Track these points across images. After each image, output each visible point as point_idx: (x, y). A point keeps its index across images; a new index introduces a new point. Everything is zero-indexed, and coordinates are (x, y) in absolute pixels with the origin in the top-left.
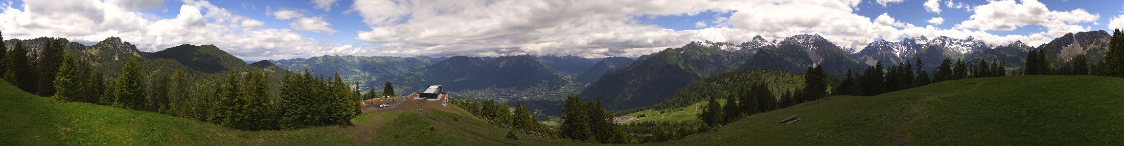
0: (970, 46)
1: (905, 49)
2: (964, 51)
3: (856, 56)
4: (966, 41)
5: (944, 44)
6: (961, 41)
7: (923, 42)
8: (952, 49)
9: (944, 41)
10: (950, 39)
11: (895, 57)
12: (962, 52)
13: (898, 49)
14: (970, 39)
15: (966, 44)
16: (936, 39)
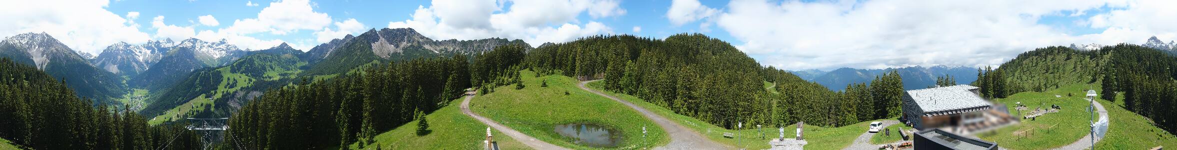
0: (223, 50)
1: (149, 52)
2: (217, 55)
3: (92, 61)
4: (219, 44)
5: (194, 47)
6: (213, 44)
7: (170, 45)
8: (203, 52)
9: (194, 43)
10: (201, 41)
11: (137, 62)
12: (215, 56)
13: (140, 52)
14: (222, 42)
15: (219, 47)
16: (185, 41)
